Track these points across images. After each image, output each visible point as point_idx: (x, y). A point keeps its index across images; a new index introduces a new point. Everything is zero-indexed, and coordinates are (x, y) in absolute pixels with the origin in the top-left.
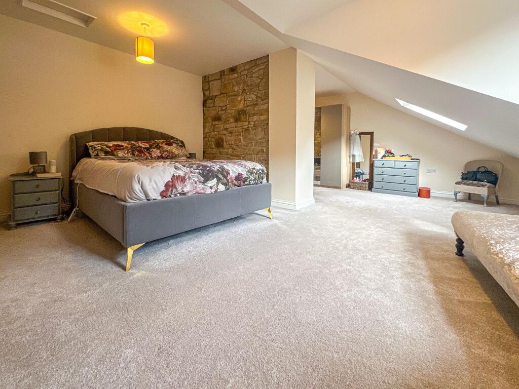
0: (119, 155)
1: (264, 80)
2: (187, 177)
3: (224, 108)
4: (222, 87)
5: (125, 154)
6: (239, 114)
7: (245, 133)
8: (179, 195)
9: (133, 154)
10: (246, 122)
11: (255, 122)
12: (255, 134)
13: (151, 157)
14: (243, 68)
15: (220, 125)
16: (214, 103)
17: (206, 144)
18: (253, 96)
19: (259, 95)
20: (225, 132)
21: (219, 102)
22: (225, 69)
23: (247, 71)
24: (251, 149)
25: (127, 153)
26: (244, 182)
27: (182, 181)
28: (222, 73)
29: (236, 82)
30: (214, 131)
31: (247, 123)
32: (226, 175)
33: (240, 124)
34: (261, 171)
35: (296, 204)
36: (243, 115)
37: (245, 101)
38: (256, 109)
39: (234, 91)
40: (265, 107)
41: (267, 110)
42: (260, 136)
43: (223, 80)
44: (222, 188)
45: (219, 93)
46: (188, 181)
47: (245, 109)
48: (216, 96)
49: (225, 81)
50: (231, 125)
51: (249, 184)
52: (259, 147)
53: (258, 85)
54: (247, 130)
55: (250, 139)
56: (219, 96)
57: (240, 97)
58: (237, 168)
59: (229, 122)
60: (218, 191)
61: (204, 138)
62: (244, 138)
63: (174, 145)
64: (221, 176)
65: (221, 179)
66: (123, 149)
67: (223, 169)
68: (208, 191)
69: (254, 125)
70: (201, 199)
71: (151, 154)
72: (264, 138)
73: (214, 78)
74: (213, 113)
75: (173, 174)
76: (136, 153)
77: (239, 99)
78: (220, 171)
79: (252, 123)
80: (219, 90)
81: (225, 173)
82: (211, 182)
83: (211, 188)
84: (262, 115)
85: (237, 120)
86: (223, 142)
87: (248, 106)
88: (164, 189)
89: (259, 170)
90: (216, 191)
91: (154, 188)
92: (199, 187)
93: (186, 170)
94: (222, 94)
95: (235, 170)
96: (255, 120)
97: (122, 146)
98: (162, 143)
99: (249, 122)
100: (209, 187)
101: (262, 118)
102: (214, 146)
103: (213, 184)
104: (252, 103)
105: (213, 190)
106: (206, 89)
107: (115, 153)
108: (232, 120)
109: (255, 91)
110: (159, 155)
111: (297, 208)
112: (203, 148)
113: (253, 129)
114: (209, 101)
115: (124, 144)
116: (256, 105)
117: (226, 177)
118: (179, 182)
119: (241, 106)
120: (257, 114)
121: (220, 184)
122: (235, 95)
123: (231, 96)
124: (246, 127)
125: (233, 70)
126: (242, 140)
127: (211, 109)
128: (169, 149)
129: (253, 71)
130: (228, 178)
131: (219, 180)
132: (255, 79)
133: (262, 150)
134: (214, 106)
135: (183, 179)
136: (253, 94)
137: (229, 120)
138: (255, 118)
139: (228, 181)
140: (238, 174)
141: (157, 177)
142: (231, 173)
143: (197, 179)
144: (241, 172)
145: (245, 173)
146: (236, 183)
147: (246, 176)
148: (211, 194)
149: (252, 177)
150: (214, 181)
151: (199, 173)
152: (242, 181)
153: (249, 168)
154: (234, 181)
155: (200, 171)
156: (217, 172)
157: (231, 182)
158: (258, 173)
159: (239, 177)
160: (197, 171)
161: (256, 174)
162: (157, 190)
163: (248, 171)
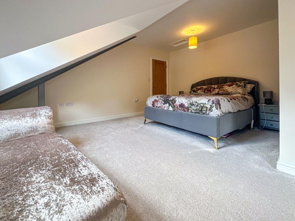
5: (201, 92)
8: (157, 107)
9: (204, 92)
26: (188, 110)
44: (171, 109)
58: (182, 100)
66: (201, 90)
67: (174, 100)
68: (166, 109)
75: (155, 99)
76: (206, 91)
81: (173, 102)
82: (166, 105)
83: (167, 107)
88: (153, 103)
89: (201, 104)
90: (168, 110)
92: (163, 106)
95: (180, 101)
97: (203, 88)
107: (197, 91)
117: (173, 104)
118: (156, 103)
121: (170, 106)
128: (227, 88)
131: (170, 104)
135: (157, 101)
139: (174, 106)
140: (182, 103)
141: (151, 99)
142: (177, 102)
143: (161, 102)
144: (184, 103)
145: (187, 104)
146: (180, 108)
147: (188, 106)
148: (166, 110)
149: (194, 108)
150: (168, 105)
151: (163, 100)
152: (186, 108)
153: (192, 101)
154: (178, 107)
155: (164, 99)
156: (170, 101)
157: (176, 107)
158: (199, 106)
159: (182, 106)
160: (162, 99)
161: (197, 106)
162: (151, 103)
163: (190, 103)
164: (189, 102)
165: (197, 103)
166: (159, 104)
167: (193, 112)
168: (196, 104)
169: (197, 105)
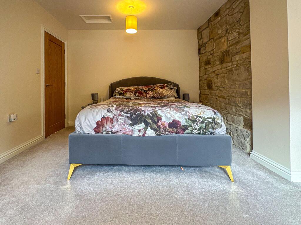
0: (127, 95)
1: (245, 13)
2: (114, 119)
3: (212, 53)
4: (210, 33)
5: (131, 95)
6: (224, 56)
7: (229, 74)
8: (110, 133)
9: (135, 95)
10: (229, 62)
11: (237, 61)
12: (238, 75)
13: (146, 97)
14: (225, 9)
15: (210, 69)
16: (205, 50)
17: (201, 86)
18: (235, 34)
19: (241, 31)
20: (213, 75)
21: (208, 48)
22: (211, 16)
23: (228, 10)
24: (235, 92)
25: (132, 94)
26: (184, 130)
27: (110, 122)
28: (210, 21)
29: (220, 25)
30: (206, 74)
31: (230, 64)
32: (156, 120)
33: (224, 65)
34: (210, 120)
35: (292, 173)
36: (227, 55)
37: (228, 41)
38: (238, 47)
39: (219, 34)
40: (246, 43)
41: (249, 46)
42: (243, 77)
43: (210, 27)
44: (150, 132)
45: (208, 39)
46: (115, 122)
47: (228, 49)
48: (207, 42)
49: (212, 26)
50: (218, 67)
51: (192, 133)
52: (243, 89)
53: (239, 21)
54: (230, 71)
55: (233, 81)
56: (208, 43)
57: (223, 38)
58: (173, 114)
59: (216, 65)
60: (146, 135)
61: (200, 81)
62: (228, 79)
63: (166, 88)
64: (150, 121)
65: (150, 124)
66: (130, 92)
67: (154, 114)
68: (136, 134)
69: (237, 65)
70: (128, 139)
71: (146, 95)
72: (248, 79)
73: (204, 28)
74: (204, 58)
75: (104, 116)
76: (137, 94)
77: (223, 41)
78: (150, 117)
79: (235, 63)
80: (208, 37)
81: (156, 119)
82: (138, 126)
83: (139, 131)
84: (244, 53)
85: (222, 62)
86: (212, 84)
87: (231, 46)
88: (96, 126)
89: (208, 118)
90: (144, 135)
91: (88, 125)
92: (128, 129)
93: (116, 113)
94: (210, 39)
95: (169, 116)
96: (237, 59)
97: (131, 90)
98: (157, 87)
99: (232, 62)
100: (138, 130)
101: (245, 55)
102: (206, 88)
103: (142, 128)
104: (234, 42)
105: (141, 134)
106: (199, 39)
107: (125, 94)
108: (218, 63)
109: (236, 29)
110: (152, 96)
111: (294, 179)
112: (200, 90)
113: (236, 70)
114: (202, 48)
115: (132, 88)
116: (238, 42)
117: (156, 123)
118: (108, 123)
119: (225, 48)
120: (240, 52)
121: (149, 128)
122: (220, 38)
123: (217, 39)
124: (230, 67)
125: (217, 14)
126: (227, 82)
127: (203, 55)
128: (160, 91)
129: (234, 7)
130: (160, 124)
131: (147, 125)
132: (237, 14)
133: (246, 92)
134: (205, 52)
135: (111, 121)
136: (235, 32)
137: (215, 63)
138: (237, 57)
139: (159, 127)
140: (174, 121)
141: (90, 117)
142: (163, 119)
143: (125, 122)
144: (178, 119)
145: (185, 120)
146: (171, 130)
147: (186, 124)
148: (138, 137)
149: (196, 126)
150: (142, 125)
151: (127, 117)
152: (181, 128)
153: (191, 116)
154: (167, 127)
155: (129, 115)
156: (146, 117)
157: (163, 128)
158: (205, 122)
159: (174, 124)
160: (125, 114)
161: (203, 122)
162: (90, 126)
163: (189, 119)
164: (187, 118)
165: (200, 117)
166: (117, 126)
167: (193, 134)
168: (200, 119)
169: (201, 121)
